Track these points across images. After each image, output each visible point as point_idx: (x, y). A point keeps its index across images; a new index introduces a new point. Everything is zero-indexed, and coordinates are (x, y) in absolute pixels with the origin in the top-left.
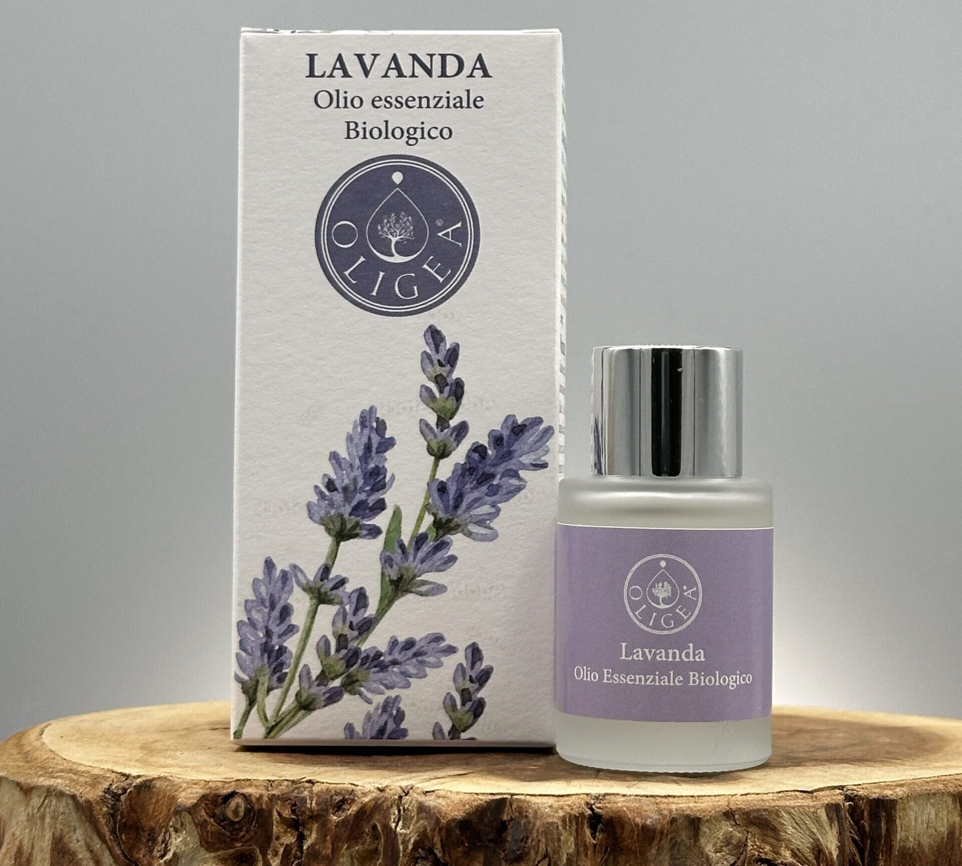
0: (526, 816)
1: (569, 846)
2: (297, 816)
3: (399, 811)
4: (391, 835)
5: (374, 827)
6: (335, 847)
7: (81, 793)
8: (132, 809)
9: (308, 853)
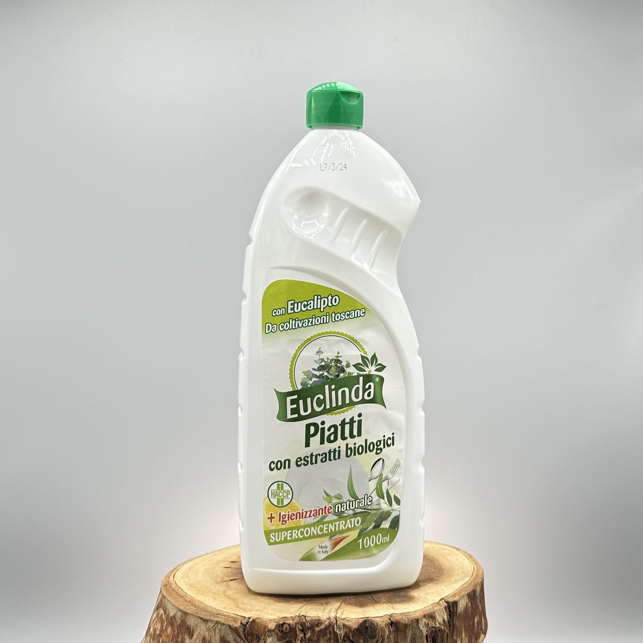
0: (374, 625)
1: (387, 633)
2: (303, 628)
3: (337, 626)
4: (335, 633)
5: (330, 631)
6: (318, 637)
7: (232, 624)
8: (250, 629)
9: (308, 639)
